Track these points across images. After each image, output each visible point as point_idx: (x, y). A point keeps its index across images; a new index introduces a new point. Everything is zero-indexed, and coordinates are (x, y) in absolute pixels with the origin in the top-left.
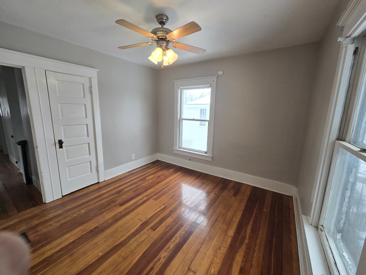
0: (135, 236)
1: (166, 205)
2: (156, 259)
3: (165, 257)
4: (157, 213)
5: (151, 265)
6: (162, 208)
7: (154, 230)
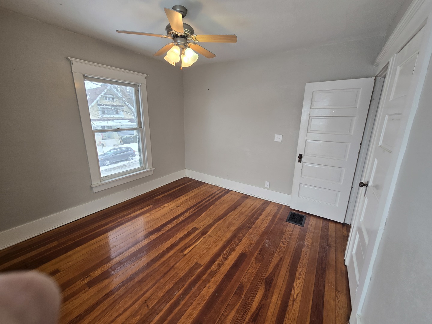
0: (210, 224)
1: (182, 254)
2: (190, 214)
3: (186, 214)
4: (193, 243)
5: (194, 212)
6: (188, 249)
7: (194, 228)
